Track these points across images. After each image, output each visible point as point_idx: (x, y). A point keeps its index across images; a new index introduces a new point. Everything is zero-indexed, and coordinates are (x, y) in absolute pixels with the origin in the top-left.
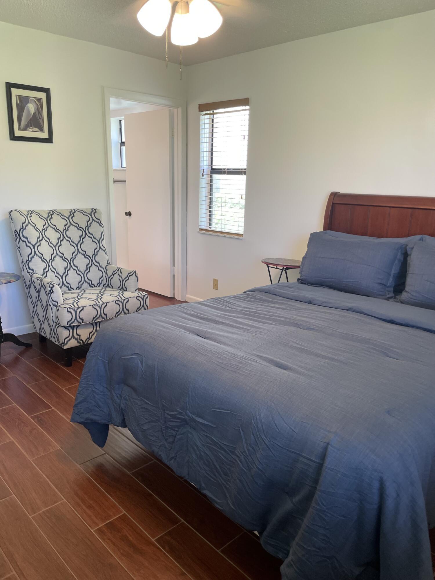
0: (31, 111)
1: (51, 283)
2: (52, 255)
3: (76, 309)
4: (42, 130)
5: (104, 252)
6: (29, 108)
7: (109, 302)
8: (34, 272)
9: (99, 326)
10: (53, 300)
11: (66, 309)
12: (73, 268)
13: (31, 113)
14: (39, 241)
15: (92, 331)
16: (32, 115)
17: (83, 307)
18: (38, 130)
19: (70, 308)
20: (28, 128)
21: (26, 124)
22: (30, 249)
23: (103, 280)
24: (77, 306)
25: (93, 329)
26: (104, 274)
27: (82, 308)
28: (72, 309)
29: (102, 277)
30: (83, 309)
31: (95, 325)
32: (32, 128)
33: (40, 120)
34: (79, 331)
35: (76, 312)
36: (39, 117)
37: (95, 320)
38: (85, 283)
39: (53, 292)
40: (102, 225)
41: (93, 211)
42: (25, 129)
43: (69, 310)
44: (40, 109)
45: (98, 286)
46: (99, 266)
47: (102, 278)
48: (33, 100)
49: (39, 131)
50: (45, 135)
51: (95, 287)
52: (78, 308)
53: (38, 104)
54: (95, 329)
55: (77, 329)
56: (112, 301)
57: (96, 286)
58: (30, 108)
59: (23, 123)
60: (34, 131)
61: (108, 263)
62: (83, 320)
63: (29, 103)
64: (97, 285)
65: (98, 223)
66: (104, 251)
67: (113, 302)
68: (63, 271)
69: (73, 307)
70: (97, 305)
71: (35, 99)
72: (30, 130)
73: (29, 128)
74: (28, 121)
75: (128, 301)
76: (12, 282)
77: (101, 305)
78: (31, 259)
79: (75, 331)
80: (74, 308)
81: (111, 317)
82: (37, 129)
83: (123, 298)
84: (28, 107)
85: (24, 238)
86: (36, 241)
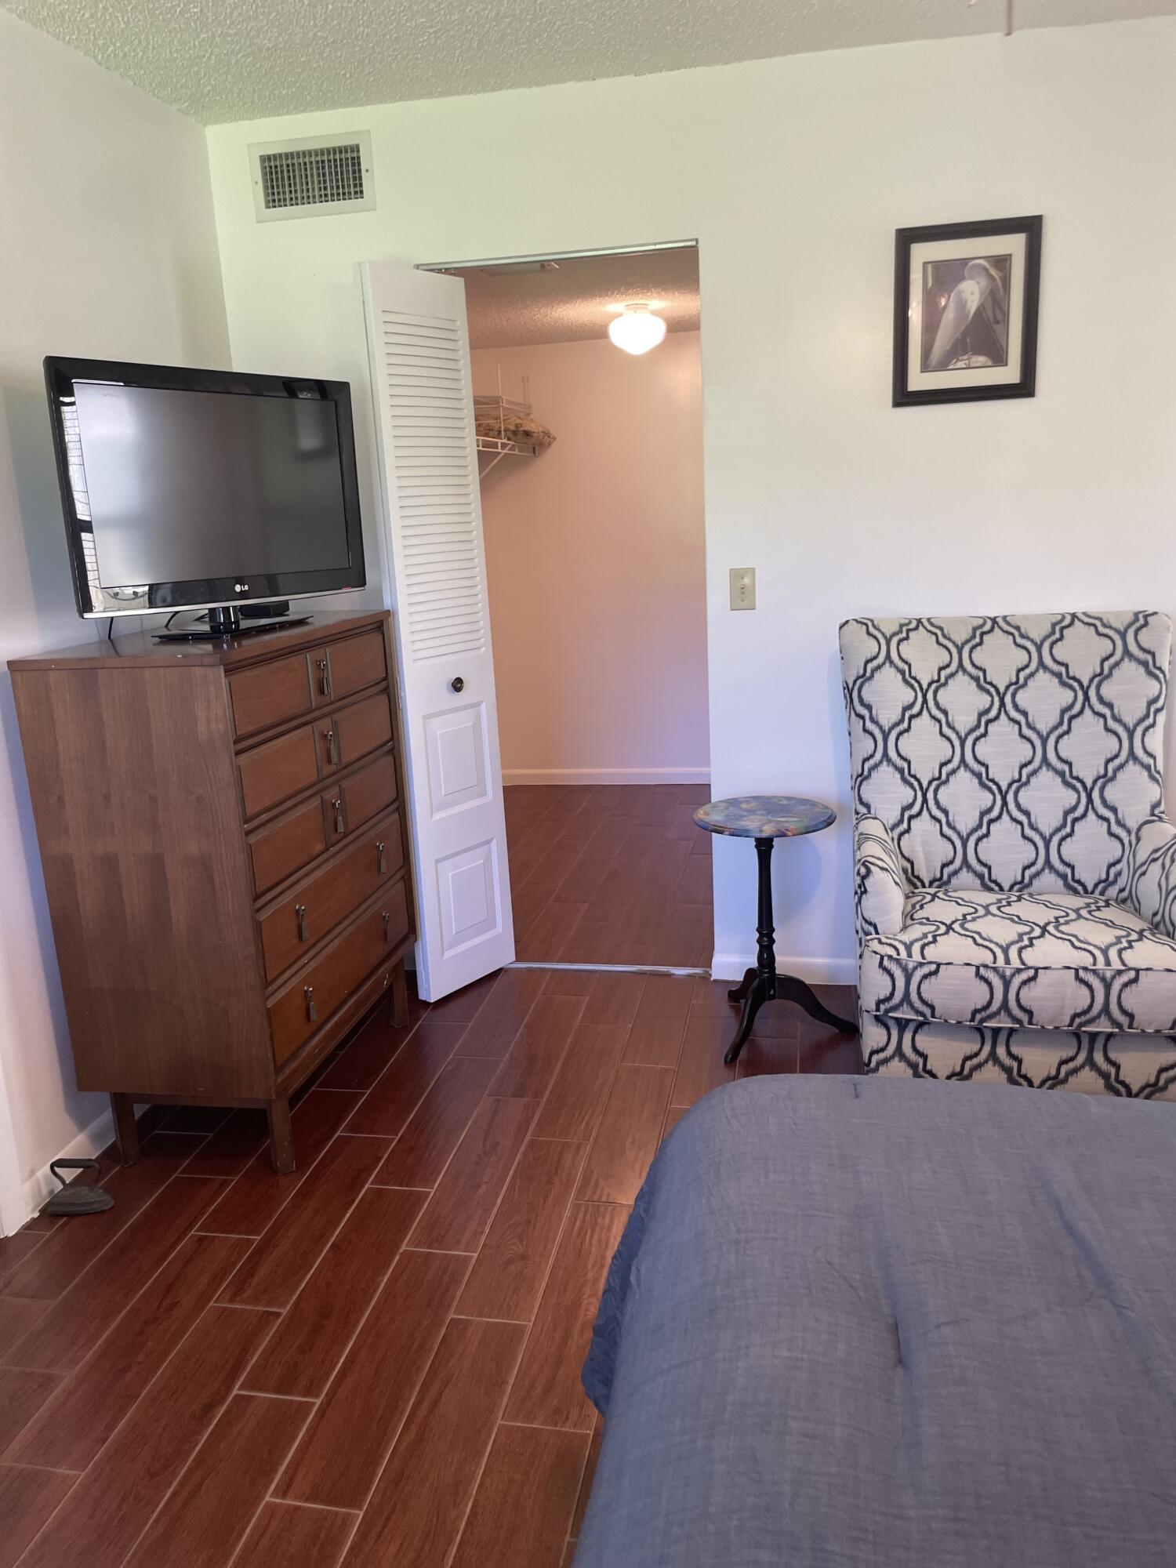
0: (969, 304)
1: (866, 861)
2: (942, 765)
3: (911, 966)
4: (999, 358)
5: (1146, 774)
6: (963, 295)
7: (1046, 968)
8: (869, 812)
9: (1004, 1042)
10: (864, 918)
11: (879, 956)
12: (1011, 817)
13: (969, 311)
14: (908, 716)
15: (976, 1055)
16: (972, 314)
17: (939, 965)
18: (987, 362)
19: (890, 957)
20: (955, 360)
21: (948, 348)
22: (872, 741)
23: (1119, 874)
24: (917, 957)
25: (979, 1046)
26: (1127, 852)
27: (933, 967)
28: (898, 961)
29: (1119, 861)
30: (936, 972)
31: (988, 1035)
32: (966, 357)
33: (996, 327)
34: (924, 1041)
35: (908, 978)
36: (995, 316)
37: (983, 1020)
38: (1047, 871)
39: (865, 891)
40: (1157, 672)
41: (1136, 619)
42: (943, 366)
43: (886, 962)
44: (1001, 291)
45: (1097, 891)
46: (1113, 820)
47: (1118, 867)
48: (979, 265)
49: (990, 364)
50: (1010, 374)
51: (1086, 891)
52: (921, 965)
53: (996, 276)
54: (987, 1048)
55: (915, 1032)
56: (1060, 967)
57: (1090, 888)
58: (967, 296)
59: (941, 343)
60: (973, 365)
61: (1153, 814)
62: (932, 1008)
63: (963, 279)
64: (1096, 886)
65: (1145, 664)
66: (1147, 768)
67: (1067, 971)
68: (973, 821)
69: (903, 954)
70: (995, 969)
71: (987, 261)
72: (960, 364)
73: (958, 360)
74: (958, 339)
75: (1135, 980)
76: (790, 834)
77: (1013, 971)
78: (870, 770)
79: (907, 1037)
80: (904, 962)
81: (1050, 1023)
82: (981, 359)
83: (1119, 966)
84: (960, 292)
85: (861, 705)
86: (895, 716)
